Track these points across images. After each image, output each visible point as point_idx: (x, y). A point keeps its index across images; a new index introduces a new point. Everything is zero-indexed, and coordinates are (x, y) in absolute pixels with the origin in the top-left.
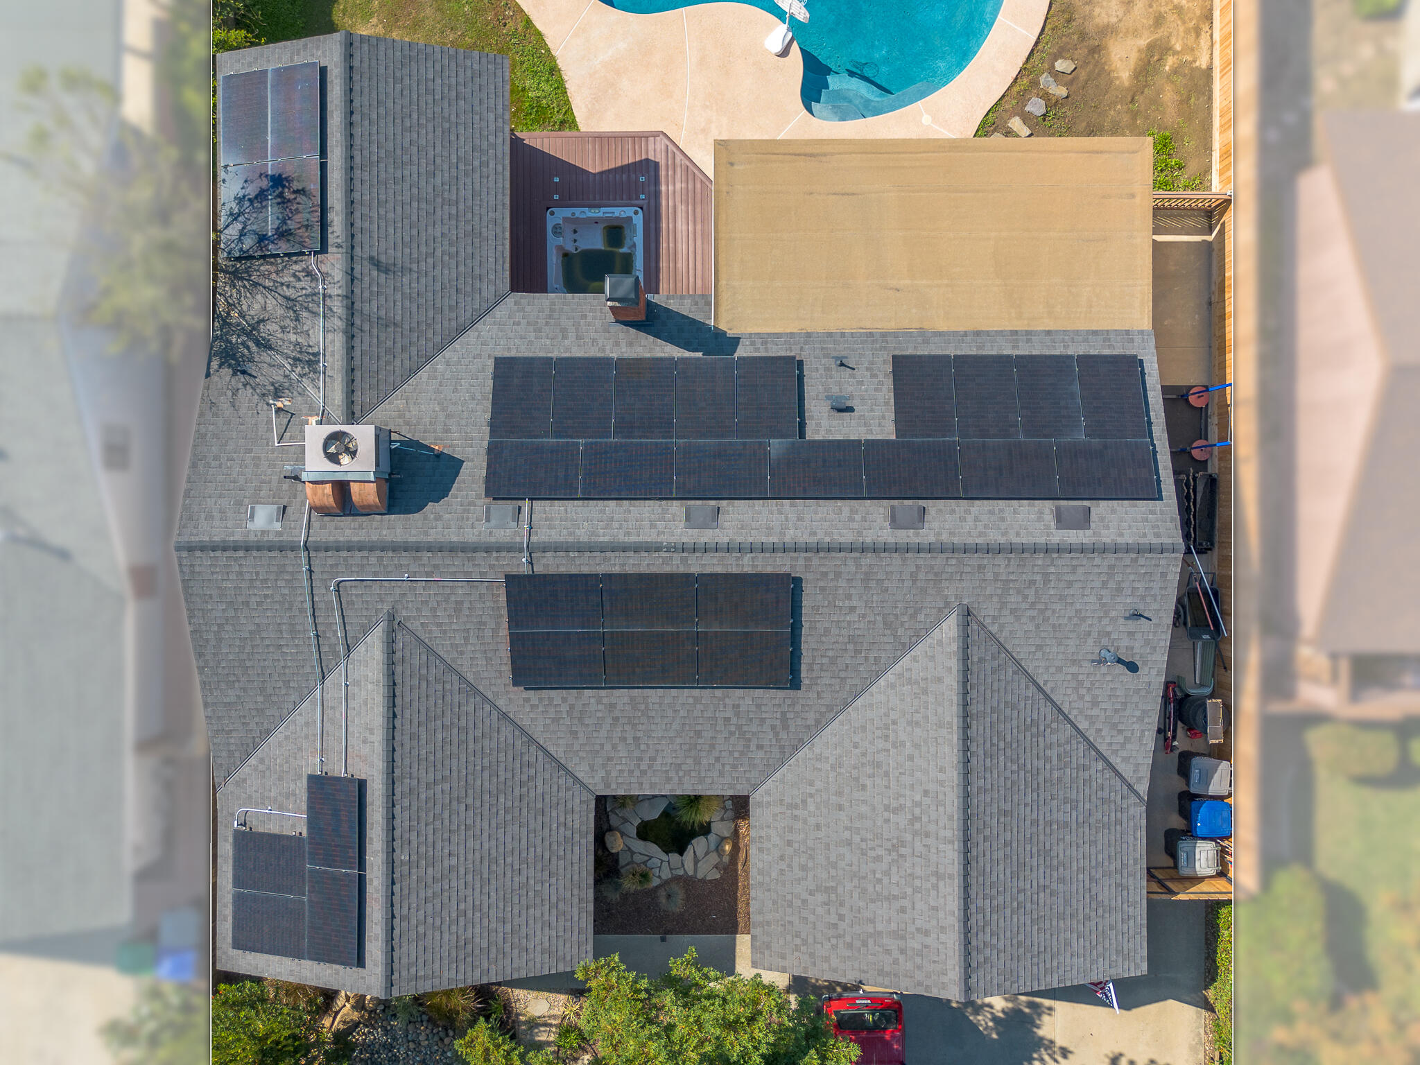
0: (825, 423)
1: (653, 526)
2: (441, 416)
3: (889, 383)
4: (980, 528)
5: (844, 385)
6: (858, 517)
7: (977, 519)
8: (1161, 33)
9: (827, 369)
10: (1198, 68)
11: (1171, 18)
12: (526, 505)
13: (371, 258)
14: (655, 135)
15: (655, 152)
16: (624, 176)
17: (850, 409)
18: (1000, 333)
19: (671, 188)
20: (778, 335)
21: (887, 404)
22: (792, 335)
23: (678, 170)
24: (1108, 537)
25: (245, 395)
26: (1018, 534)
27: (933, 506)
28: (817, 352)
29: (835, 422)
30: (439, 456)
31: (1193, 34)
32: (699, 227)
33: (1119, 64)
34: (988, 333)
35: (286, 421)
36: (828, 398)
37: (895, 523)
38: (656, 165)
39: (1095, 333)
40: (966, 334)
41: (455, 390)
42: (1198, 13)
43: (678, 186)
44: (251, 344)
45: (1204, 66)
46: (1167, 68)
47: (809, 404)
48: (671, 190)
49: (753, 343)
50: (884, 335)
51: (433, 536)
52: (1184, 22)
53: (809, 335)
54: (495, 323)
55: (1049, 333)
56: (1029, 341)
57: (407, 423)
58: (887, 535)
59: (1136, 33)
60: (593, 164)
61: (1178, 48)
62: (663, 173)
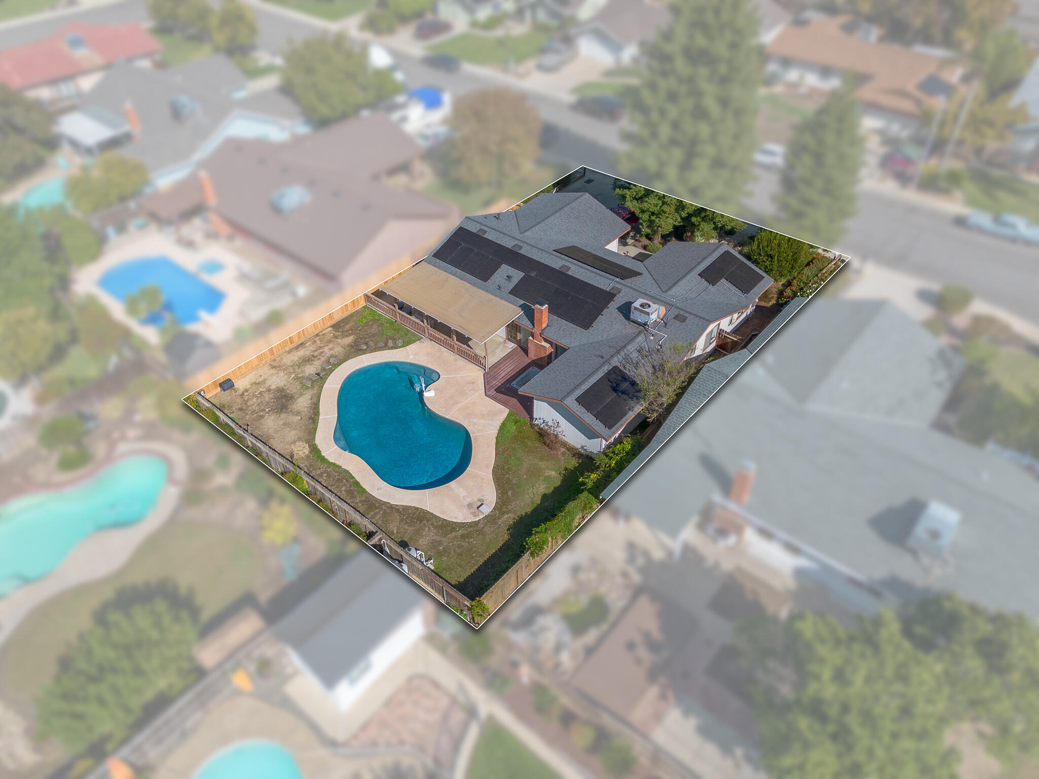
0: (517, 276)
1: (579, 272)
2: (614, 323)
3: (492, 277)
5: (504, 283)
6: (528, 252)
7: (503, 240)
8: (331, 339)
9: (504, 288)
10: (333, 328)
11: (326, 340)
12: (608, 290)
14: (488, 396)
15: (492, 392)
16: (507, 393)
17: (508, 276)
18: (456, 276)
19: (497, 383)
20: (509, 302)
21: (497, 273)
22: (506, 300)
23: (491, 385)
24: (478, 225)
27: (510, 246)
28: (503, 293)
29: (514, 275)
30: (621, 313)
32: (499, 371)
33: (350, 340)
34: (459, 278)
35: (660, 341)
36: (510, 281)
37: (521, 248)
38: (496, 390)
40: (464, 280)
43: (494, 382)
45: (331, 328)
46: (339, 333)
47: (516, 282)
49: (517, 303)
50: (483, 289)
52: (324, 338)
53: (501, 298)
54: (581, 341)
58: (525, 246)
59: (339, 343)
61: (332, 334)
62: (496, 387)
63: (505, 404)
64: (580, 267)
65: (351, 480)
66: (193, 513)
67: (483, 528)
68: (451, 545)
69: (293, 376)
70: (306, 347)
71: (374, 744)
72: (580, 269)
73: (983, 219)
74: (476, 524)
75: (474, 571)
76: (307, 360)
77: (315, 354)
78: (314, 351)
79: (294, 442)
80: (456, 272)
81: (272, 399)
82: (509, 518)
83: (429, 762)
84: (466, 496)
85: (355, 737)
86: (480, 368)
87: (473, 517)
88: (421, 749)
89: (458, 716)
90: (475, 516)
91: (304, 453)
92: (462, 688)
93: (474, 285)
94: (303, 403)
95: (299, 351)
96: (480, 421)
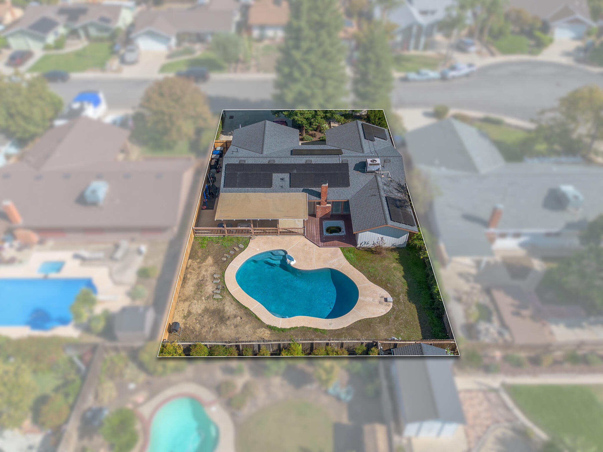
0: (286, 177)
1: (318, 160)
2: (359, 177)
3: (273, 183)
4: (259, 160)
5: (281, 183)
7: (259, 161)
8: (199, 265)
9: (285, 186)
10: (191, 259)
11: (196, 268)
12: (341, 163)
13: (376, 196)
14: (321, 247)
15: (321, 244)
16: (328, 240)
17: (281, 179)
18: (250, 192)
19: (318, 238)
20: (294, 192)
21: (274, 180)
22: (292, 192)
23: (316, 241)
24: (237, 159)
25: (397, 181)
26: (252, 159)
27: (267, 163)
28: (287, 189)
29: (284, 177)
30: (358, 171)
31: (191, 265)
32: (311, 232)
33: (211, 260)
34: (253, 192)
35: (388, 176)
36: (285, 181)
37: (274, 161)
38: (321, 242)
39: (231, 192)
40: (257, 192)
41: (357, 182)
42: (189, 269)
43: (316, 238)
44: (399, 189)
45: (190, 260)
46: (199, 260)
47: (289, 180)
48: (318, 237)
49: (299, 191)
50: (273, 192)
51: (357, 158)
52: (193, 267)
53: (288, 192)
54: (351, 194)
55: (241, 192)
56: (245, 191)
57: (365, 176)
58: (275, 159)
59: (206, 265)
60: (336, 242)
61: (196, 263)
62: (319, 240)
63: (334, 246)
64: (316, 157)
65: (311, 330)
66: (246, 411)
67: (399, 308)
68: (396, 326)
69: (203, 298)
70: (189, 279)
71: (479, 438)
72: (317, 158)
73: (412, 75)
74: (393, 309)
75: (421, 330)
76: (200, 285)
77: (200, 278)
78: (198, 278)
79: (255, 332)
80: (248, 190)
81: (208, 318)
82: (403, 297)
83: (507, 424)
84: (373, 299)
85: (469, 443)
86: (300, 236)
87: (389, 307)
88: (497, 422)
89: (492, 396)
90: (389, 305)
91: (268, 333)
92: (479, 383)
93: (265, 192)
94: (230, 309)
95: (188, 283)
96: (333, 261)
